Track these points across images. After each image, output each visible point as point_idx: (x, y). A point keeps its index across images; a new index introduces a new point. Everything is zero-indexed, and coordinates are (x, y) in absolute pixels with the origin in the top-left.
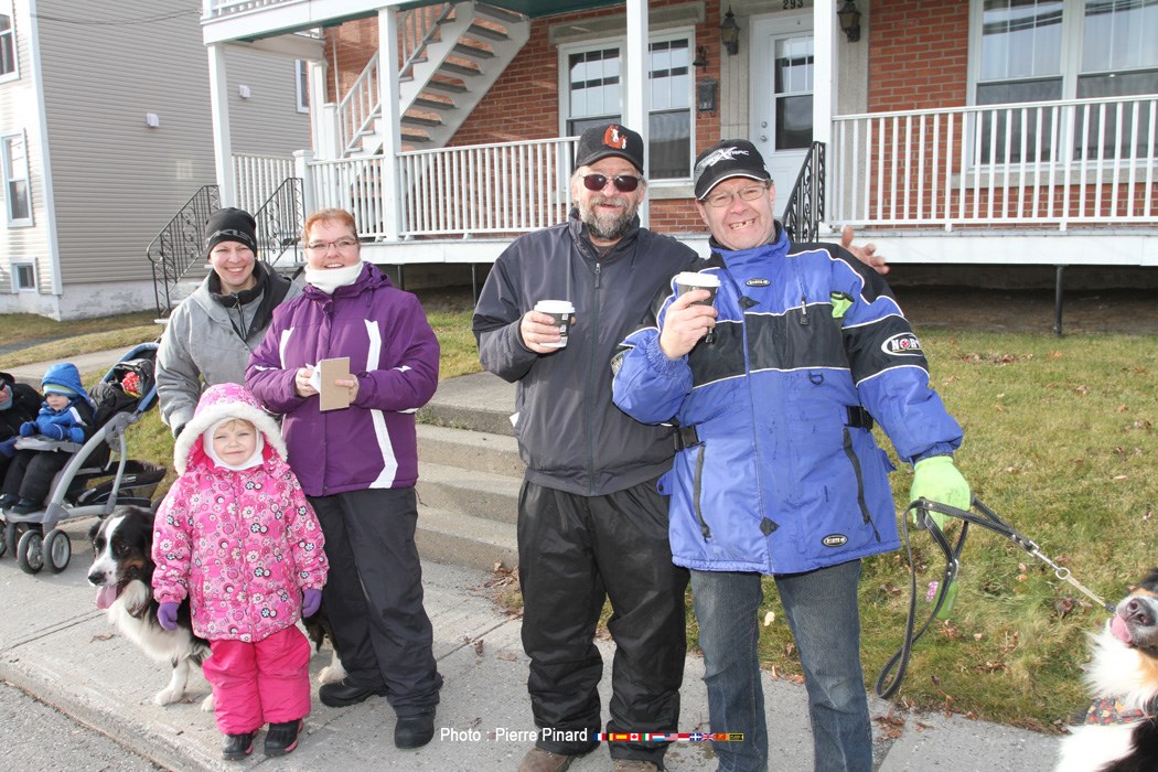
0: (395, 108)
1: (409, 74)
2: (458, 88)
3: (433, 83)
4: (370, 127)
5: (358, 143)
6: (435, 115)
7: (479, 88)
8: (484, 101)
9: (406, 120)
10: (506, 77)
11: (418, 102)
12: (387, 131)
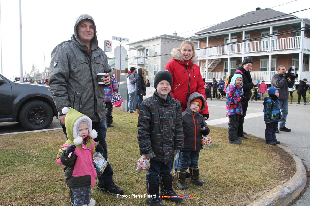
0: (208, 67)
1: (209, 64)
2: (214, 65)
3: (211, 65)
4: (205, 69)
5: (203, 71)
6: (211, 68)
7: (216, 65)
8: (216, 66)
9: (208, 68)
10: (219, 64)
11: (210, 67)
12: (206, 70)
